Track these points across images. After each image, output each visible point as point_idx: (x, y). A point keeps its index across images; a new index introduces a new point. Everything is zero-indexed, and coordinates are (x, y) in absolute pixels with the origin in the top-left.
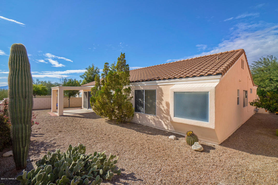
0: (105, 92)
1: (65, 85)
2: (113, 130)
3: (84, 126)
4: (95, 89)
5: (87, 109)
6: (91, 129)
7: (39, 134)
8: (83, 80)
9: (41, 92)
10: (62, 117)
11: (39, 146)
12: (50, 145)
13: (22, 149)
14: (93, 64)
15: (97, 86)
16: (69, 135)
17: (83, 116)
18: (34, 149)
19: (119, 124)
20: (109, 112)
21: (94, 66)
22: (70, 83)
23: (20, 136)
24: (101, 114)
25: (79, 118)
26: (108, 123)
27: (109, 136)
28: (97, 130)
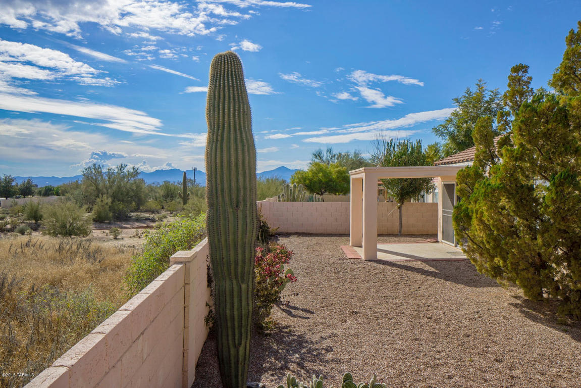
0: (504, 187)
1: (388, 162)
2: (539, 351)
3: (430, 308)
4: (471, 173)
5: (454, 245)
6: (448, 326)
7: (303, 310)
8: (443, 142)
9: (336, 185)
10: (374, 264)
11: (291, 347)
12: (315, 353)
13: (233, 351)
14: (480, 81)
15: (480, 161)
16: (375, 333)
17: (433, 269)
18: (278, 352)
19: (573, 326)
20: (524, 270)
21: (485, 87)
22: (404, 154)
23: (228, 312)
24: (495, 272)
25: (419, 277)
26: (522, 312)
27: (514, 373)
28: (469, 332)
